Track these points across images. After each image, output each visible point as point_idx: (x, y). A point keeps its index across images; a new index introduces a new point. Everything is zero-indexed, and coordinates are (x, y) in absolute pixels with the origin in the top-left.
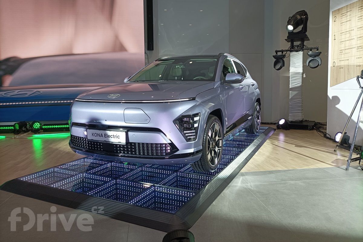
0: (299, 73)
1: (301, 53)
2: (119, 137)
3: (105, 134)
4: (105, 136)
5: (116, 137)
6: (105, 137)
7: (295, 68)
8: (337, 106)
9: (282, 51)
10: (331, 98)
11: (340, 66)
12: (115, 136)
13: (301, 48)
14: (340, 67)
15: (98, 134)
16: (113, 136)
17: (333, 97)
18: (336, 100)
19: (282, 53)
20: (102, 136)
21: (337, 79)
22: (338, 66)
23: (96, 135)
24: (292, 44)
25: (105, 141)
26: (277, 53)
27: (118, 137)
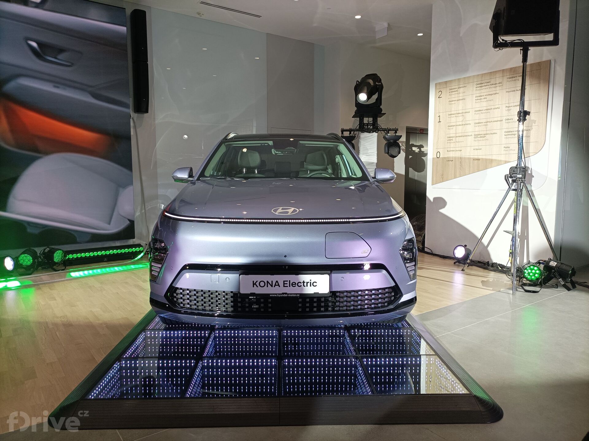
0: (373, 163)
1: (375, 135)
2: (315, 284)
3: (284, 281)
4: (284, 284)
5: (309, 284)
6: (284, 286)
7: (367, 156)
8: (442, 211)
9: (350, 131)
10: (432, 200)
11: (448, 158)
12: (307, 283)
13: (375, 128)
14: (448, 160)
15: (268, 282)
16: (304, 282)
17: (435, 199)
18: (441, 202)
19: (350, 133)
20: (279, 285)
21: (443, 175)
22: (445, 158)
23: (262, 284)
24: (361, 121)
25: (283, 294)
26: (342, 133)
27: (313, 284)
